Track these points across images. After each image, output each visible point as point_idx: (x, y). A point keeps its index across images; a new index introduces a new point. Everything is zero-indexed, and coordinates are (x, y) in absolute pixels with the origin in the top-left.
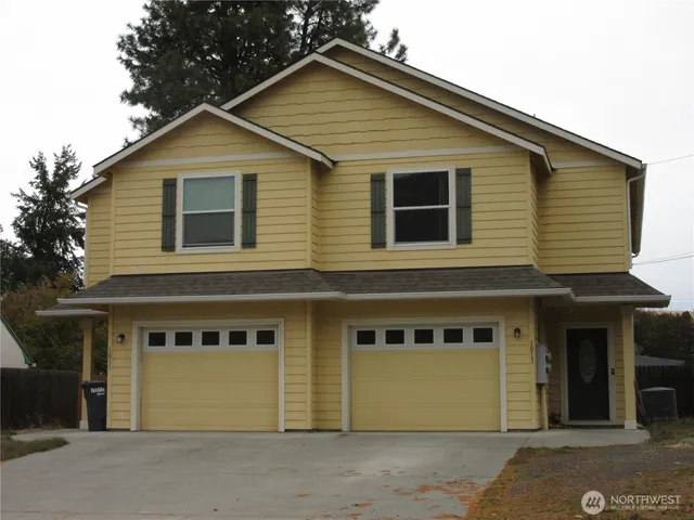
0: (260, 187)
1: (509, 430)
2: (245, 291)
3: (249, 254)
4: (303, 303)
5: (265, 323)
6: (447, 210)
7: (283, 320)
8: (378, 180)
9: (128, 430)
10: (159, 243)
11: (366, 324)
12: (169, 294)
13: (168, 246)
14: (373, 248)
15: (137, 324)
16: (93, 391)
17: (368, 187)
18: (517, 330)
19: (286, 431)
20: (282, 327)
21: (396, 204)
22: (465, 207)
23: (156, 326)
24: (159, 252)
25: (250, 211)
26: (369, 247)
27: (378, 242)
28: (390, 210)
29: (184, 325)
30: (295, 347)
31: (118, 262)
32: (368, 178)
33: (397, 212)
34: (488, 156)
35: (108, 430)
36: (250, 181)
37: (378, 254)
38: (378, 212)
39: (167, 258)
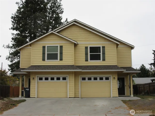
0: (63, 48)
1: (113, 97)
2: (62, 69)
3: (61, 62)
4: (73, 72)
5: (64, 76)
6: (100, 54)
7: (68, 75)
8: (86, 48)
9: (35, 98)
10: (42, 59)
11: (84, 76)
12: (45, 70)
13: (44, 60)
14: (86, 61)
15: (37, 76)
16: (26, 89)
17: (84, 49)
18: (114, 78)
19: (69, 97)
20: (68, 77)
21: (90, 53)
22: (104, 54)
23: (41, 76)
24: (42, 61)
25: (61, 53)
26: (85, 61)
27: (87, 60)
28: (89, 54)
29: (47, 76)
30: (71, 81)
31: (33, 63)
32: (84, 47)
33: (90, 54)
34: (108, 44)
35: (30, 98)
36: (61, 47)
37: (87, 62)
38: (86, 54)
39: (43, 62)
